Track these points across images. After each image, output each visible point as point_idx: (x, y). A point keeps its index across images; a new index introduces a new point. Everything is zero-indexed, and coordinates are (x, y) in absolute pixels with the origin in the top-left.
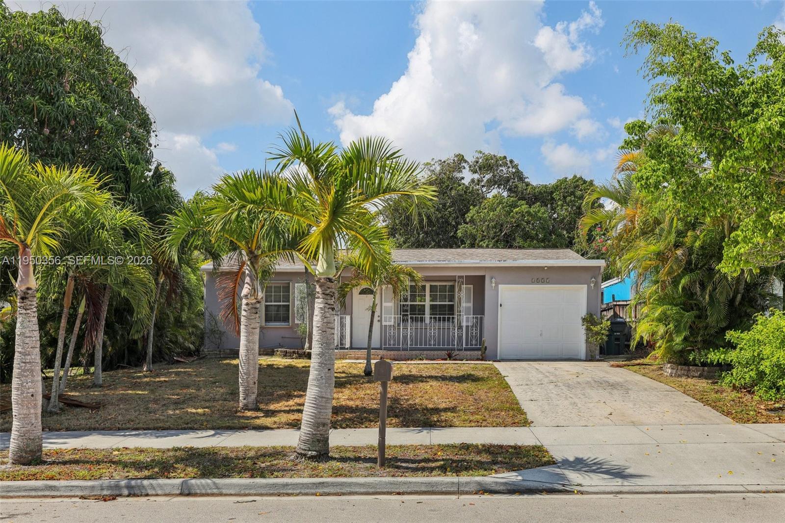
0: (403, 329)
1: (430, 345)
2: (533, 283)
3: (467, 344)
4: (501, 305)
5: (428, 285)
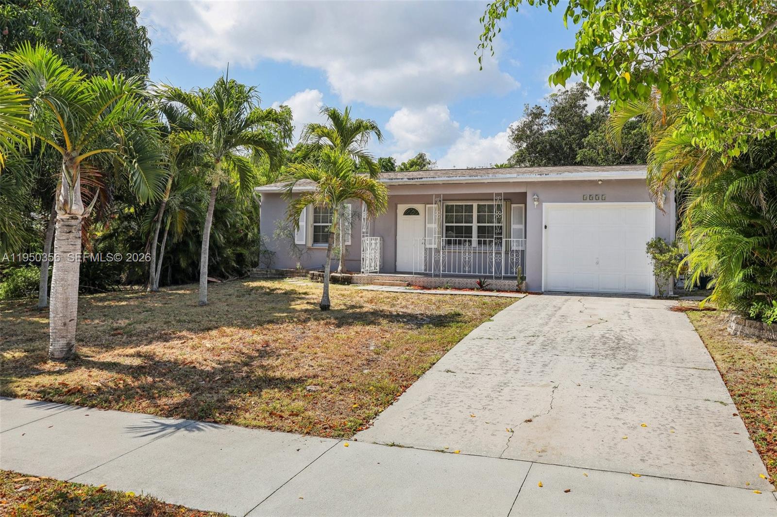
1: (464, 271)
2: (584, 199)
3: (506, 272)
4: (546, 227)
5: (475, 205)
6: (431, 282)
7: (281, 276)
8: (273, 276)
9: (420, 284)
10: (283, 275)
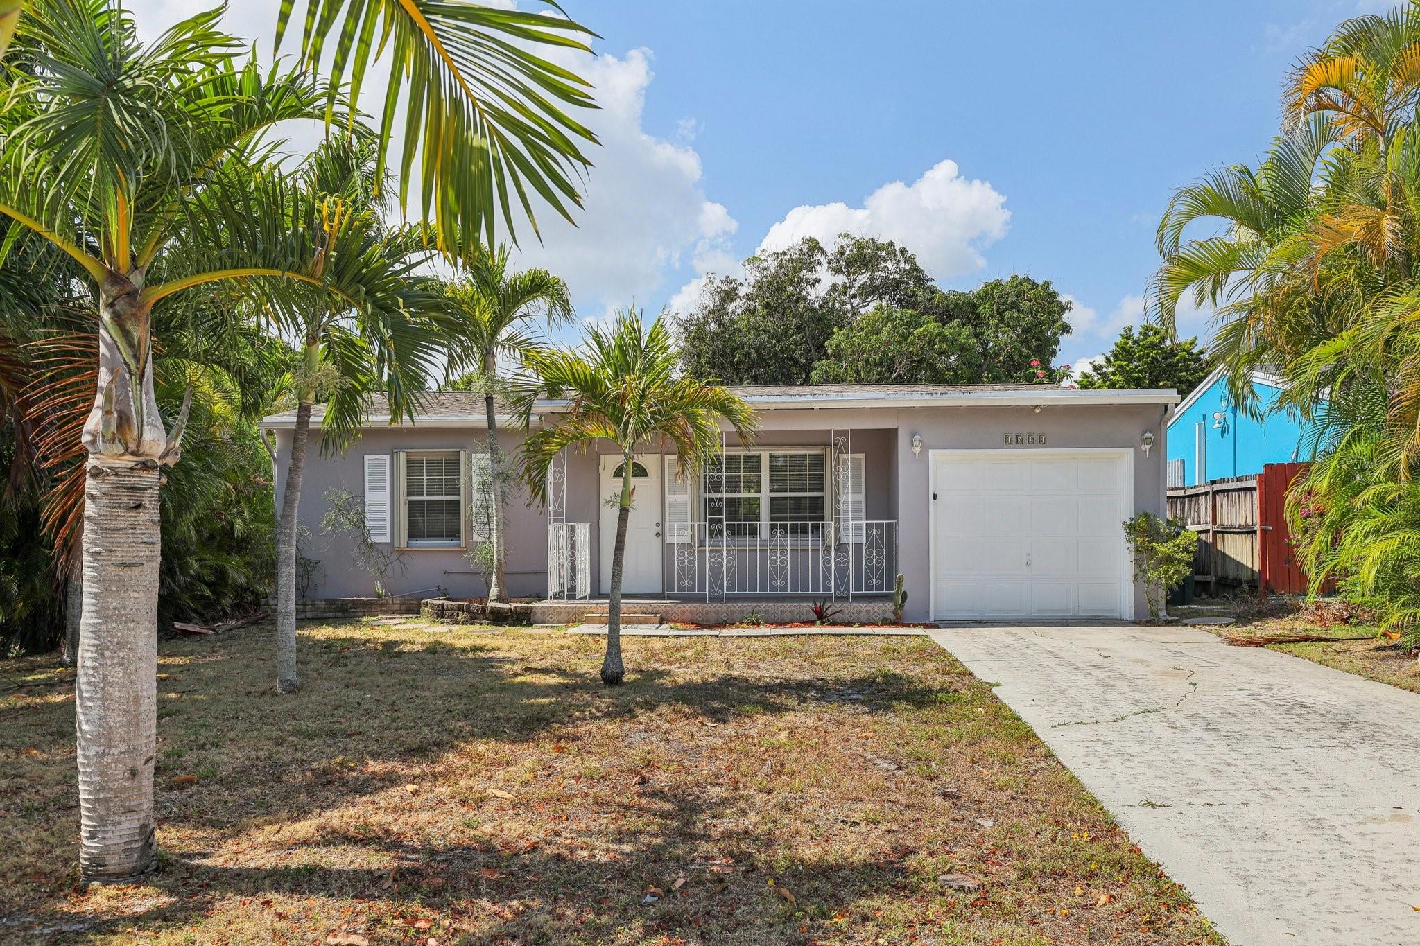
0: (711, 551)
1: (774, 588)
2: (1007, 444)
3: (858, 587)
4: (935, 497)
5: (765, 455)
6: (708, 613)
7: (339, 614)
8: (320, 615)
9: (684, 617)
10: (344, 611)
